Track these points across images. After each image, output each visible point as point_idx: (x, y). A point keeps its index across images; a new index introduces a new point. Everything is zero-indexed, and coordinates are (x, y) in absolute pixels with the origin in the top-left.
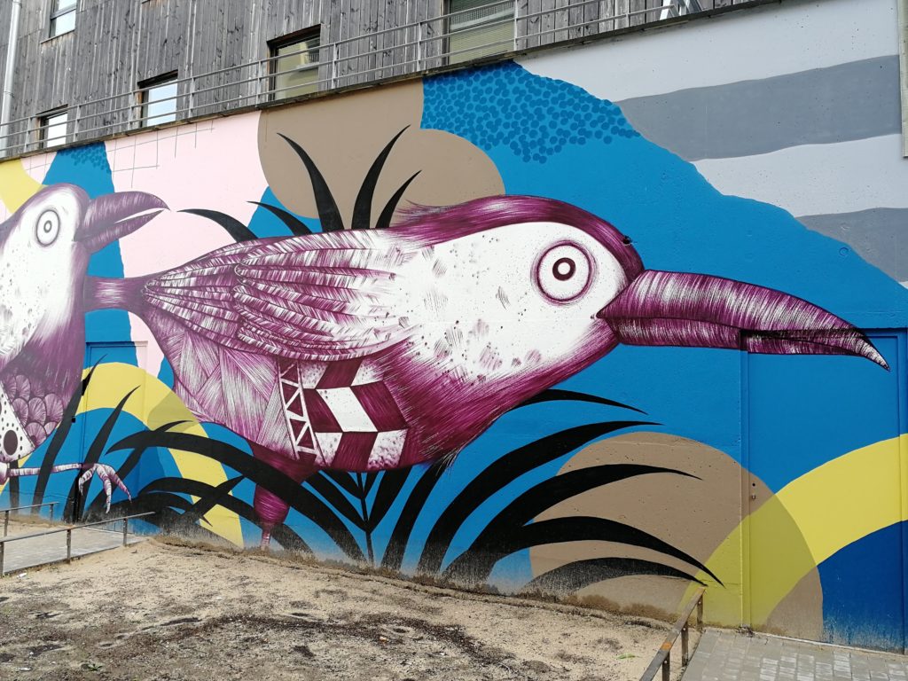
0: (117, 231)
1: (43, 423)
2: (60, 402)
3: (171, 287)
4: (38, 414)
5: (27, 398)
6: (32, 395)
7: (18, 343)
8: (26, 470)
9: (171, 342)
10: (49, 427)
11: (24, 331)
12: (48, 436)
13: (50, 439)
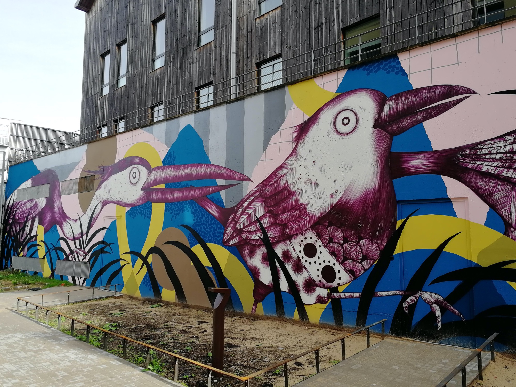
0: (420, 117)
1: (360, 261)
2: (375, 245)
3: (490, 153)
4: (353, 254)
5: (342, 242)
6: (346, 240)
7: (327, 205)
8: (347, 294)
9: (496, 196)
10: (366, 264)
11: (332, 196)
12: (366, 270)
13: (369, 272)
